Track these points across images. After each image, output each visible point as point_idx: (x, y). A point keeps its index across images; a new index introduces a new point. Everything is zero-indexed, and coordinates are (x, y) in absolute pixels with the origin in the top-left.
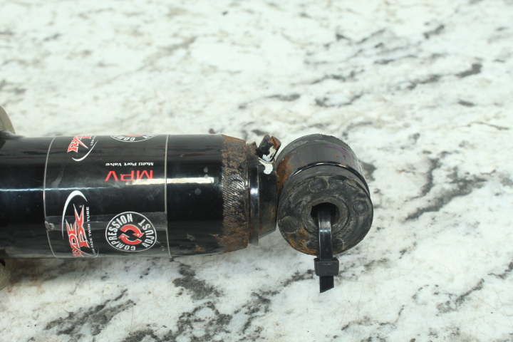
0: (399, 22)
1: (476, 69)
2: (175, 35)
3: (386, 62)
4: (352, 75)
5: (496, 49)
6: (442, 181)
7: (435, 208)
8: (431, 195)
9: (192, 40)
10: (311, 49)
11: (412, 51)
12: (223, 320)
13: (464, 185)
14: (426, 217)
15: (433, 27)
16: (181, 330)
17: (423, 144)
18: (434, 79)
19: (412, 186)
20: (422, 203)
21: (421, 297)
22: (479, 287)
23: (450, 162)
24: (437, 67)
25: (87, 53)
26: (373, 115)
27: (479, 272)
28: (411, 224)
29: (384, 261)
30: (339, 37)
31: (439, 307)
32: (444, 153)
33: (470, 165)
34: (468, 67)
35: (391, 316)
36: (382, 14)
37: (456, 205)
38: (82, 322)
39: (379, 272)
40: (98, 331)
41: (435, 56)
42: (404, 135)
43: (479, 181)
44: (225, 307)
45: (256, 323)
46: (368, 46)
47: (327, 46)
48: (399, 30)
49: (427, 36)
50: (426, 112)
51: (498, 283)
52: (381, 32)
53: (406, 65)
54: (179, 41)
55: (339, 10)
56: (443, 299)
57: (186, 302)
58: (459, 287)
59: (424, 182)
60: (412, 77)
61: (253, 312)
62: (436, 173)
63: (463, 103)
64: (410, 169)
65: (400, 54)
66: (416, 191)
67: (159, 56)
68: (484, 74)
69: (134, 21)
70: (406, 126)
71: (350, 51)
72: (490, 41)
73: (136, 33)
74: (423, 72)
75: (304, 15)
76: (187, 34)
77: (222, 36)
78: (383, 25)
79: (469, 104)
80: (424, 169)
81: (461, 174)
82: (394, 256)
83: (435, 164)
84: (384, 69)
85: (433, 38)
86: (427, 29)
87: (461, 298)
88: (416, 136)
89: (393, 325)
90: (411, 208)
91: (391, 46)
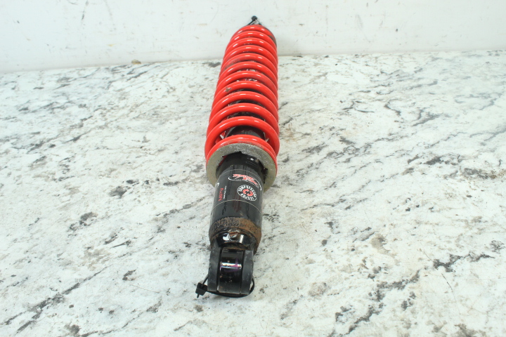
0: (405, 67)
1: (435, 83)
2: (319, 72)
3: (401, 81)
4: (389, 85)
5: (443, 76)
6: (424, 115)
7: (423, 123)
8: (421, 119)
9: (326, 74)
10: (372, 76)
11: (411, 77)
12: (357, 150)
13: (432, 117)
14: (420, 125)
15: (418, 69)
16: (345, 152)
17: (416, 105)
18: (419, 86)
19: (414, 117)
20: (418, 121)
21: (420, 145)
22: (438, 142)
23: (427, 110)
24: (420, 82)
25: (288, 78)
26: (398, 97)
27: (438, 139)
28: (415, 127)
29: (407, 136)
30: (382, 73)
31: (426, 147)
32: (425, 108)
33: (434, 111)
34: (432, 82)
35: (411, 149)
36: (398, 65)
37: (429, 122)
38: (313, 149)
39: (405, 139)
40: (319, 152)
41: (419, 79)
42: (410, 103)
43: (437, 116)
44: (357, 147)
45: (368, 150)
46: (394, 75)
47: (378, 75)
48: (405, 70)
49: (416, 72)
50: (417, 96)
51: (444, 142)
52: (398, 71)
53: (409, 82)
54: (321, 74)
55: (380, 63)
56: (427, 145)
57: (345, 145)
58: (432, 143)
59: (418, 116)
60: (411, 85)
61: (366, 148)
62: (422, 114)
63: (431, 93)
64: (413, 112)
65: (406, 78)
66: (415, 118)
67: (315, 79)
68: (439, 84)
69: (301, 67)
70: (410, 100)
71: (386, 77)
72: (440, 74)
73: (303, 71)
74: (415, 84)
75: (367, 65)
76: (324, 71)
77: (337, 72)
78: (399, 68)
79: (433, 94)
80: (418, 112)
81: (431, 114)
82: (410, 135)
83: (421, 111)
84: (400, 83)
85: (418, 73)
86: (415, 70)
87: (432, 145)
88: (414, 103)
89: (411, 151)
90: (415, 123)
91: (402, 75)
